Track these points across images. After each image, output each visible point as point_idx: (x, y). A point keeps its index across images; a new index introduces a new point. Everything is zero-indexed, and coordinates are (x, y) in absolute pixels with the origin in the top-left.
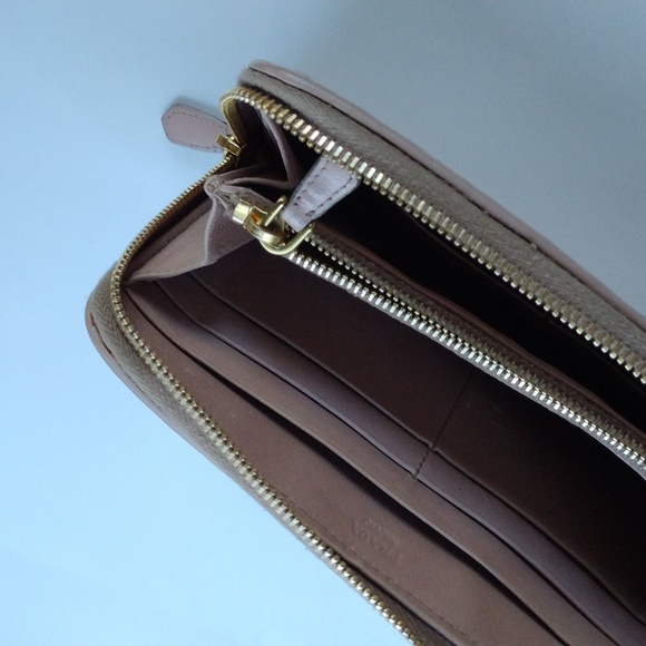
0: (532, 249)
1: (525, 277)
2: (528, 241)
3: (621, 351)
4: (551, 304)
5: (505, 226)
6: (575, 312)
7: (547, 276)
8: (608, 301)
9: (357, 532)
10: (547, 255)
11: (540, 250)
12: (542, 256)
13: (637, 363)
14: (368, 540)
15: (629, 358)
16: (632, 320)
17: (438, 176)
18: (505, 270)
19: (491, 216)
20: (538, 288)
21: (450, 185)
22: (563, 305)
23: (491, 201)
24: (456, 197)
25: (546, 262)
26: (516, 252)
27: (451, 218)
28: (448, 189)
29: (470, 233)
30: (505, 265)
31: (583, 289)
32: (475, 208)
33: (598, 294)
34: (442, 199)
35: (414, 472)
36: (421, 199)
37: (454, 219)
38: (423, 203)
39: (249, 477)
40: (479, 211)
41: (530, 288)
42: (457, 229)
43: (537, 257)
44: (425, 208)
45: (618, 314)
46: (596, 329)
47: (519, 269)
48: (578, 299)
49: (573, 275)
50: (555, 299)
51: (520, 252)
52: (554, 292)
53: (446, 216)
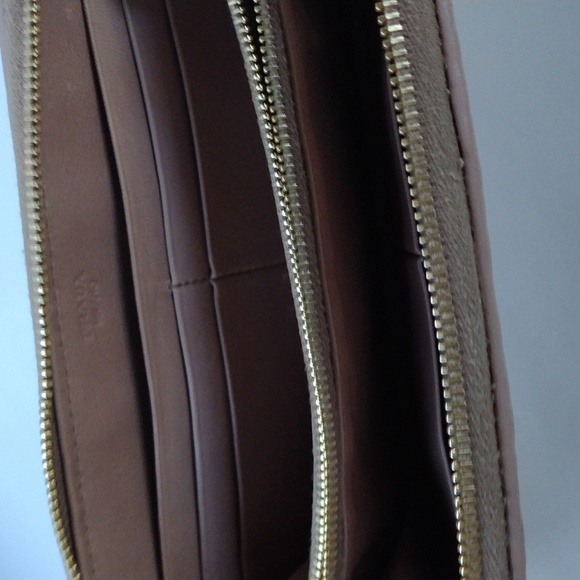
0: (458, 164)
1: (426, 183)
2: (461, 153)
3: (448, 328)
4: (426, 228)
5: (454, 121)
6: (441, 255)
7: (447, 200)
8: (479, 273)
9: (77, 283)
10: (466, 182)
11: (464, 171)
12: (460, 179)
13: (452, 350)
14: (79, 298)
15: (448, 339)
16: (485, 310)
17: (437, 17)
18: (414, 160)
19: (450, 99)
20: (429, 203)
21: (441, 36)
22: (436, 239)
23: (464, 84)
24: (435, 51)
25: (458, 187)
26: (441, 152)
27: (412, 65)
28: (435, 39)
29: (416, 96)
30: (419, 154)
31: (468, 241)
32: (442, 78)
33: (478, 259)
34: (419, 40)
35: (175, 282)
36: (401, 23)
37: (412, 69)
38: (399, 27)
39: (29, 141)
40: (445, 86)
41: (422, 197)
42: (407, 81)
43: (456, 175)
44: (397, 33)
45: (478, 291)
46: (444, 287)
47: (429, 171)
48: (455, 246)
49: (472, 222)
50: (433, 227)
51: (444, 156)
52: (439, 221)
53: (409, 60)
